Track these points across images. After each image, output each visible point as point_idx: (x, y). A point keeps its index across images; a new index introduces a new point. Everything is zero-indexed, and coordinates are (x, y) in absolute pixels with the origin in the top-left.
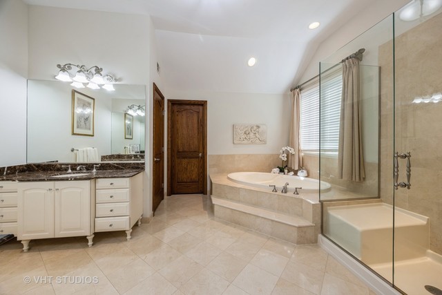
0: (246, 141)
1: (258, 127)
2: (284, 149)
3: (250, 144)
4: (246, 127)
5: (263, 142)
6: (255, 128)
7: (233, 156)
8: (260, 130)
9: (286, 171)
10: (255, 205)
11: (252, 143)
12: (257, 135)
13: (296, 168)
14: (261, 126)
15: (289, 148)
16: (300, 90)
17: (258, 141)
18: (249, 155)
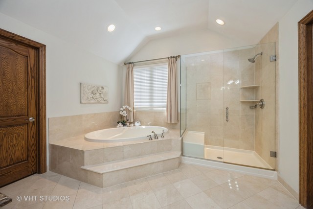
0: (93, 101)
1: (103, 88)
2: (124, 107)
3: (96, 103)
4: (94, 87)
5: (106, 102)
6: (100, 89)
7: (80, 117)
8: (104, 91)
9: (128, 124)
10: (140, 155)
11: (99, 102)
12: (102, 95)
13: (132, 121)
14: (105, 88)
15: (128, 107)
16: (134, 66)
17: (102, 101)
18: (95, 114)
